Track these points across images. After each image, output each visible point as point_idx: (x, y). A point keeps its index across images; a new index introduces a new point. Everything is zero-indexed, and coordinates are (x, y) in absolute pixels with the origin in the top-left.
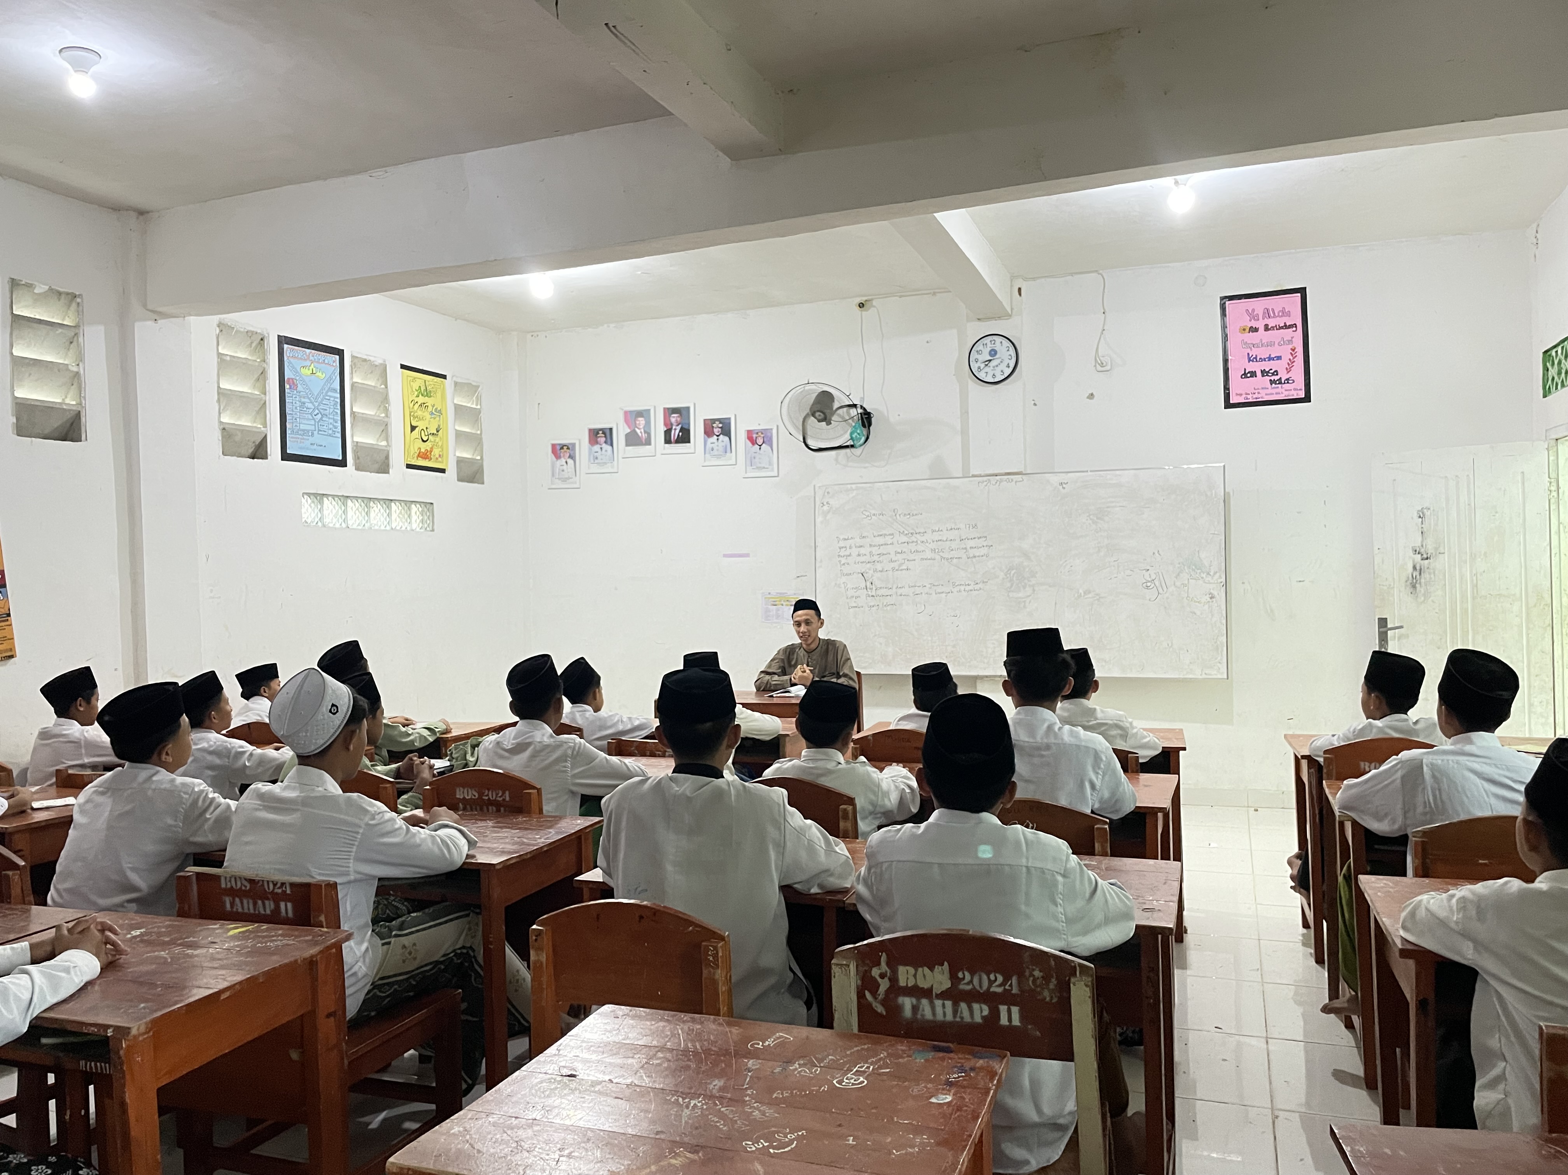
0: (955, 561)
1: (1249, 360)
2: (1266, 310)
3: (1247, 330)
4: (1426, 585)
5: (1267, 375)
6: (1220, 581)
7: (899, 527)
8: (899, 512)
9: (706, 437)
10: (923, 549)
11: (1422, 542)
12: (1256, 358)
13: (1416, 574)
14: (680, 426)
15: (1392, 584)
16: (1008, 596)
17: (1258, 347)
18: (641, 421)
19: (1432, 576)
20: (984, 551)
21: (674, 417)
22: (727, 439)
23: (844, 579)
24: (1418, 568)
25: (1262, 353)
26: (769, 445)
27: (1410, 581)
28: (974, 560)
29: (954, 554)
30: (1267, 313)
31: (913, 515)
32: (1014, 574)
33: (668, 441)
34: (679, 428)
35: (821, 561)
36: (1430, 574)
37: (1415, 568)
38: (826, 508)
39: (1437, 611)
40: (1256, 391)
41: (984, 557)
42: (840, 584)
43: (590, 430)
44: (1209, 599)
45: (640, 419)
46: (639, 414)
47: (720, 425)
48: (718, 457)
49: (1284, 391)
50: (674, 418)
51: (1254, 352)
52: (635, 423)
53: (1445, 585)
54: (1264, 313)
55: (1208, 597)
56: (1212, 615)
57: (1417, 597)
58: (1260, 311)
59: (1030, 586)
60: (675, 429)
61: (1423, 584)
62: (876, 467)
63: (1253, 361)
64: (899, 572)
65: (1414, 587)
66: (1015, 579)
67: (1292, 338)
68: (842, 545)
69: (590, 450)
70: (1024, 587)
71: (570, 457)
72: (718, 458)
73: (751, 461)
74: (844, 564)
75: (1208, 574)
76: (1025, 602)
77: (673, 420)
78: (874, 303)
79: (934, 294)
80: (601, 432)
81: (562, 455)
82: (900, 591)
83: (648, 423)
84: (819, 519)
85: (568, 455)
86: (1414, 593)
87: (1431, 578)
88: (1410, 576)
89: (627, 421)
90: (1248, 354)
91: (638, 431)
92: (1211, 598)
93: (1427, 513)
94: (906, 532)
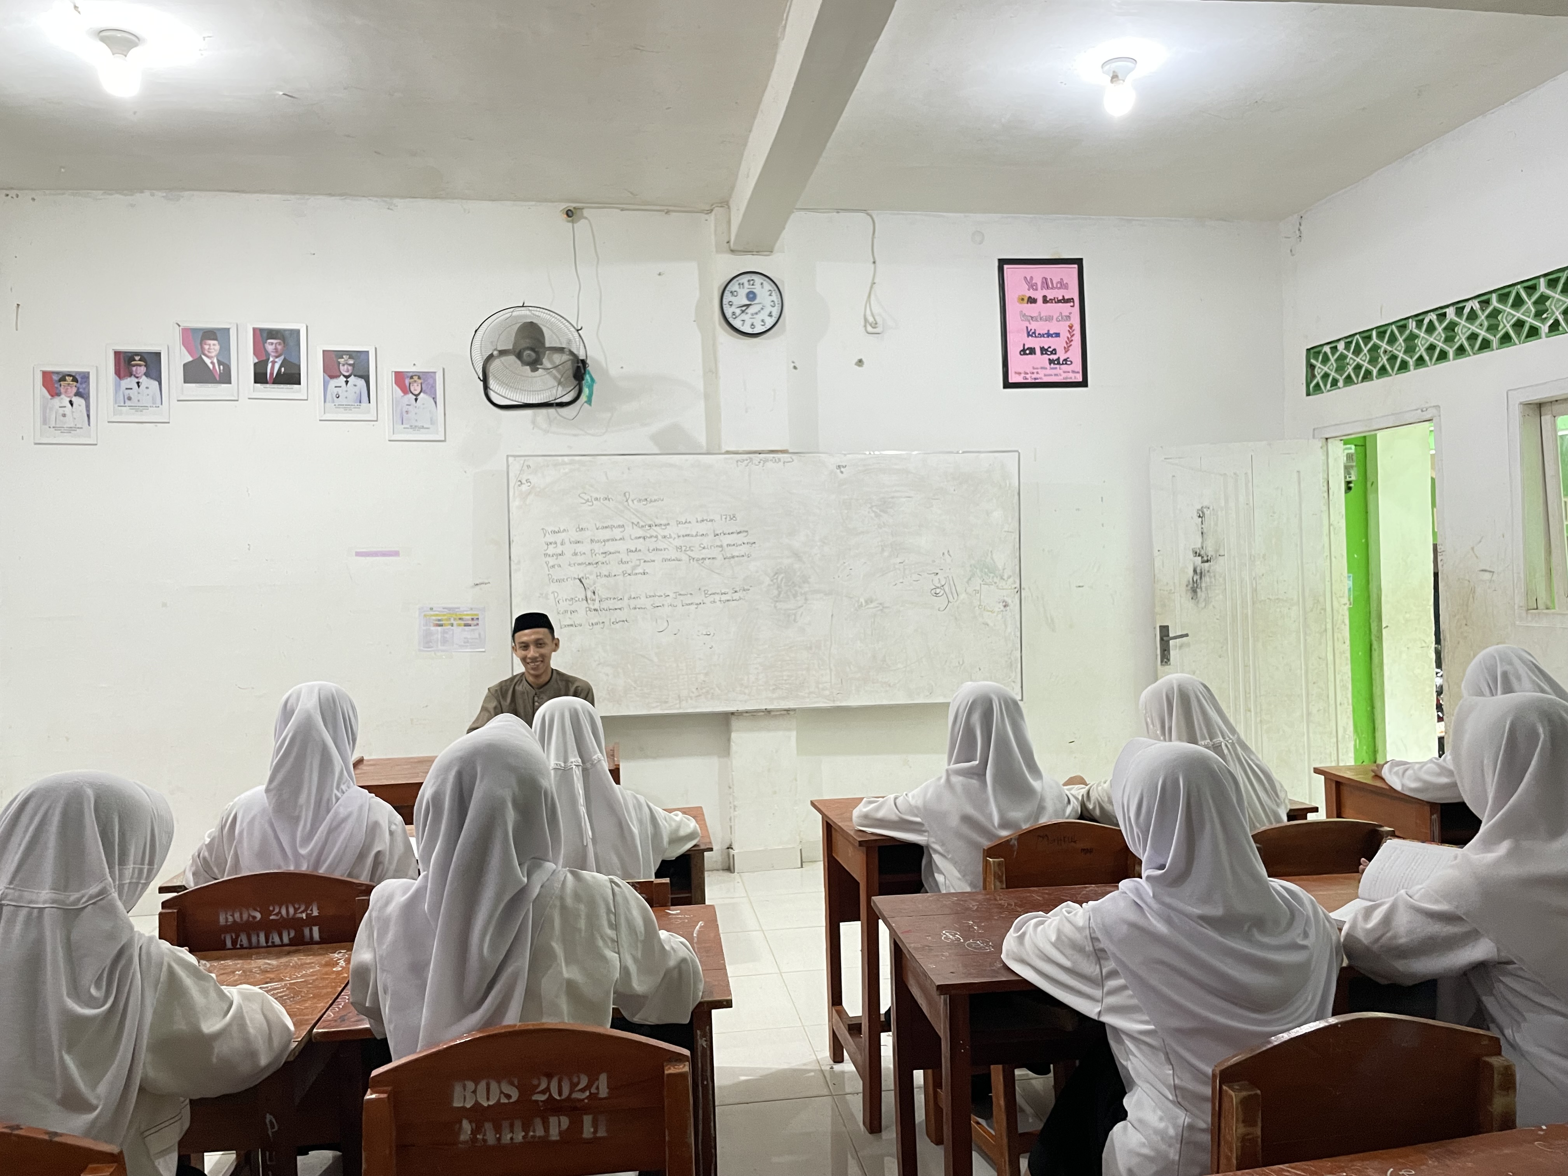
0: (707, 561)
1: (1029, 335)
2: (1044, 280)
3: (1026, 300)
4: (1206, 589)
5: (1046, 354)
6: (1014, 586)
7: (633, 516)
8: (632, 497)
9: (327, 378)
10: (666, 546)
11: (1202, 543)
12: (1034, 333)
13: (1196, 577)
14: (282, 357)
15: (1173, 588)
16: (775, 607)
17: (1037, 320)
18: (213, 346)
19: (1213, 580)
20: (743, 550)
21: (272, 344)
22: (361, 383)
23: (554, 587)
24: (1198, 571)
25: (1041, 327)
26: (430, 395)
27: (1191, 586)
28: (732, 561)
29: (705, 553)
30: (1046, 284)
31: (651, 501)
32: (782, 580)
33: (260, 378)
34: (279, 361)
35: (519, 563)
36: (1210, 577)
37: (1195, 571)
38: (524, 488)
39: (1218, 617)
40: (1035, 371)
41: (745, 558)
42: (547, 594)
43: (117, 354)
44: (1002, 608)
45: (212, 342)
46: (210, 334)
47: (351, 362)
48: (347, 407)
49: (1062, 373)
50: (271, 346)
51: (1033, 326)
52: (202, 348)
53: (1225, 589)
54: (1043, 282)
55: (1001, 605)
56: (1006, 627)
57: (1198, 602)
58: (1038, 281)
59: (801, 594)
60: (274, 363)
61: (1204, 589)
62: (593, 435)
63: (1032, 336)
64: (633, 577)
65: (1194, 591)
66: (783, 584)
67: (1070, 313)
68: (551, 541)
69: (117, 387)
70: (795, 596)
71: (78, 394)
72: (345, 409)
73: (402, 417)
74: (553, 566)
75: (1002, 578)
76: (795, 614)
77: (270, 348)
78: (586, 212)
79: (667, 212)
80: (137, 358)
81: (62, 390)
82: (633, 603)
83: (225, 348)
84: (515, 504)
85: (74, 390)
86: (1194, 598)
87: (1211, 582)
88: (1191, 580)
89: (186, 343)
90: (1027, 327)
91: (208, 361)
92: (1005, 606)
93: (1207, 512)
94: (642, 523)
